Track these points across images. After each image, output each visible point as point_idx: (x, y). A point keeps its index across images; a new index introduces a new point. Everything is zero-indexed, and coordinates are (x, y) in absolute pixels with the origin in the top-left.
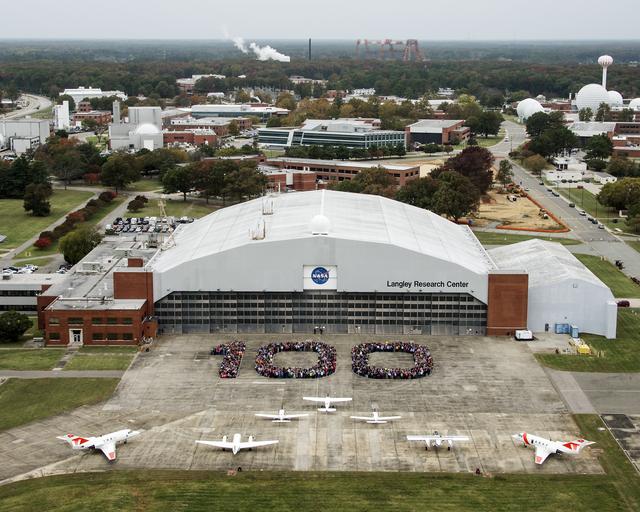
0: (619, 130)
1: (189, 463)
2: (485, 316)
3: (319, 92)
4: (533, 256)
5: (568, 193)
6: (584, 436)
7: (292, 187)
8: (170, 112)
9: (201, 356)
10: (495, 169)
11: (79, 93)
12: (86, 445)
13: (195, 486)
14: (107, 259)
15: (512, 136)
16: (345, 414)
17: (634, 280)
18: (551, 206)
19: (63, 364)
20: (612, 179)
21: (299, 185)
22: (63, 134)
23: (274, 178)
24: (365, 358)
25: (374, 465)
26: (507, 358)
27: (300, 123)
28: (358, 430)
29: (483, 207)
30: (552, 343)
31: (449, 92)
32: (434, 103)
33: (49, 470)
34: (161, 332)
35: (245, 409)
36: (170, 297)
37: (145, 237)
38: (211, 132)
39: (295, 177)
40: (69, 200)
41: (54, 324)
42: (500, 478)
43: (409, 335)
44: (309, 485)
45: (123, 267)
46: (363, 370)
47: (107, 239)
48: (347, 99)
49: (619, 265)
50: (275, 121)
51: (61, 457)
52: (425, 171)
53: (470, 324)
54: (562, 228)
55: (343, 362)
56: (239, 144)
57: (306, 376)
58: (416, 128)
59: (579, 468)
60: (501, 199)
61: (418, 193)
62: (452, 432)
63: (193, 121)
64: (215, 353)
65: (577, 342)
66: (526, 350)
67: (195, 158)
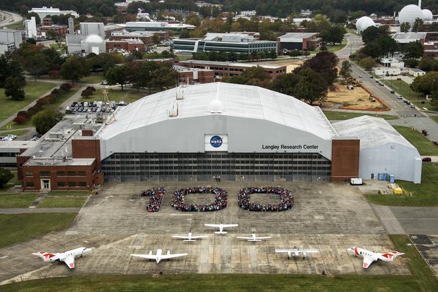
0: (428, 38)
1: (126, 269)
2: (329, 168)
3: (217, 13)
4: (364, 127)
5: (390, 84)
6: (396, 249)
7: (198, 81)
8: (110, 27)
9: (134, 197)
10: (339, 67)
11: (43, 11)
12: (54, 259)
13: (131, 285)
14: (67, 131)
15: (352, 43)
16: (233, 235)
17: (435, 143)
18: (378, 93)
19: (36, 203)
20: (421, 73)
21: (203, 79)
22: (32, 41)
23: (184, 75)
24: (247, 198)
25: (253, 269)
26: (345, 197)
27: (203, 35)
28: (241, 246)
29: (330, 94)
30: (375, 187)
31: (308, 13)
32: (298, 21)
33: (27, 276)
34: (106, 181)
35: (165, 233)
36: (112, 156)
37: (94, 116)
38: (140, 42)
39: (199, 73)
40: (39, 90)
41: (29, 176)
42: (339, 278)
43: (277, 182)
44: (208, 283)
45: (79, 136)
46: (245, 206)
47: (67, 116)
48: (236, 18)
49: (425, 133)
50: (185, 33)
51: (35, 267)
52: (290, 69)
53: (319, 174)
54: (385, 108)
55: (232, 200)
56: (160, 50)
57: (207, 210)
58: (284, 39)
59: (393, 271)
60: (343, 88)
61: (284, 85)
62: (306, 247)
63: (127, 34)
64: (144, 195)
65: (393, 186)
66: (357, 191)
67: (129, 59)
